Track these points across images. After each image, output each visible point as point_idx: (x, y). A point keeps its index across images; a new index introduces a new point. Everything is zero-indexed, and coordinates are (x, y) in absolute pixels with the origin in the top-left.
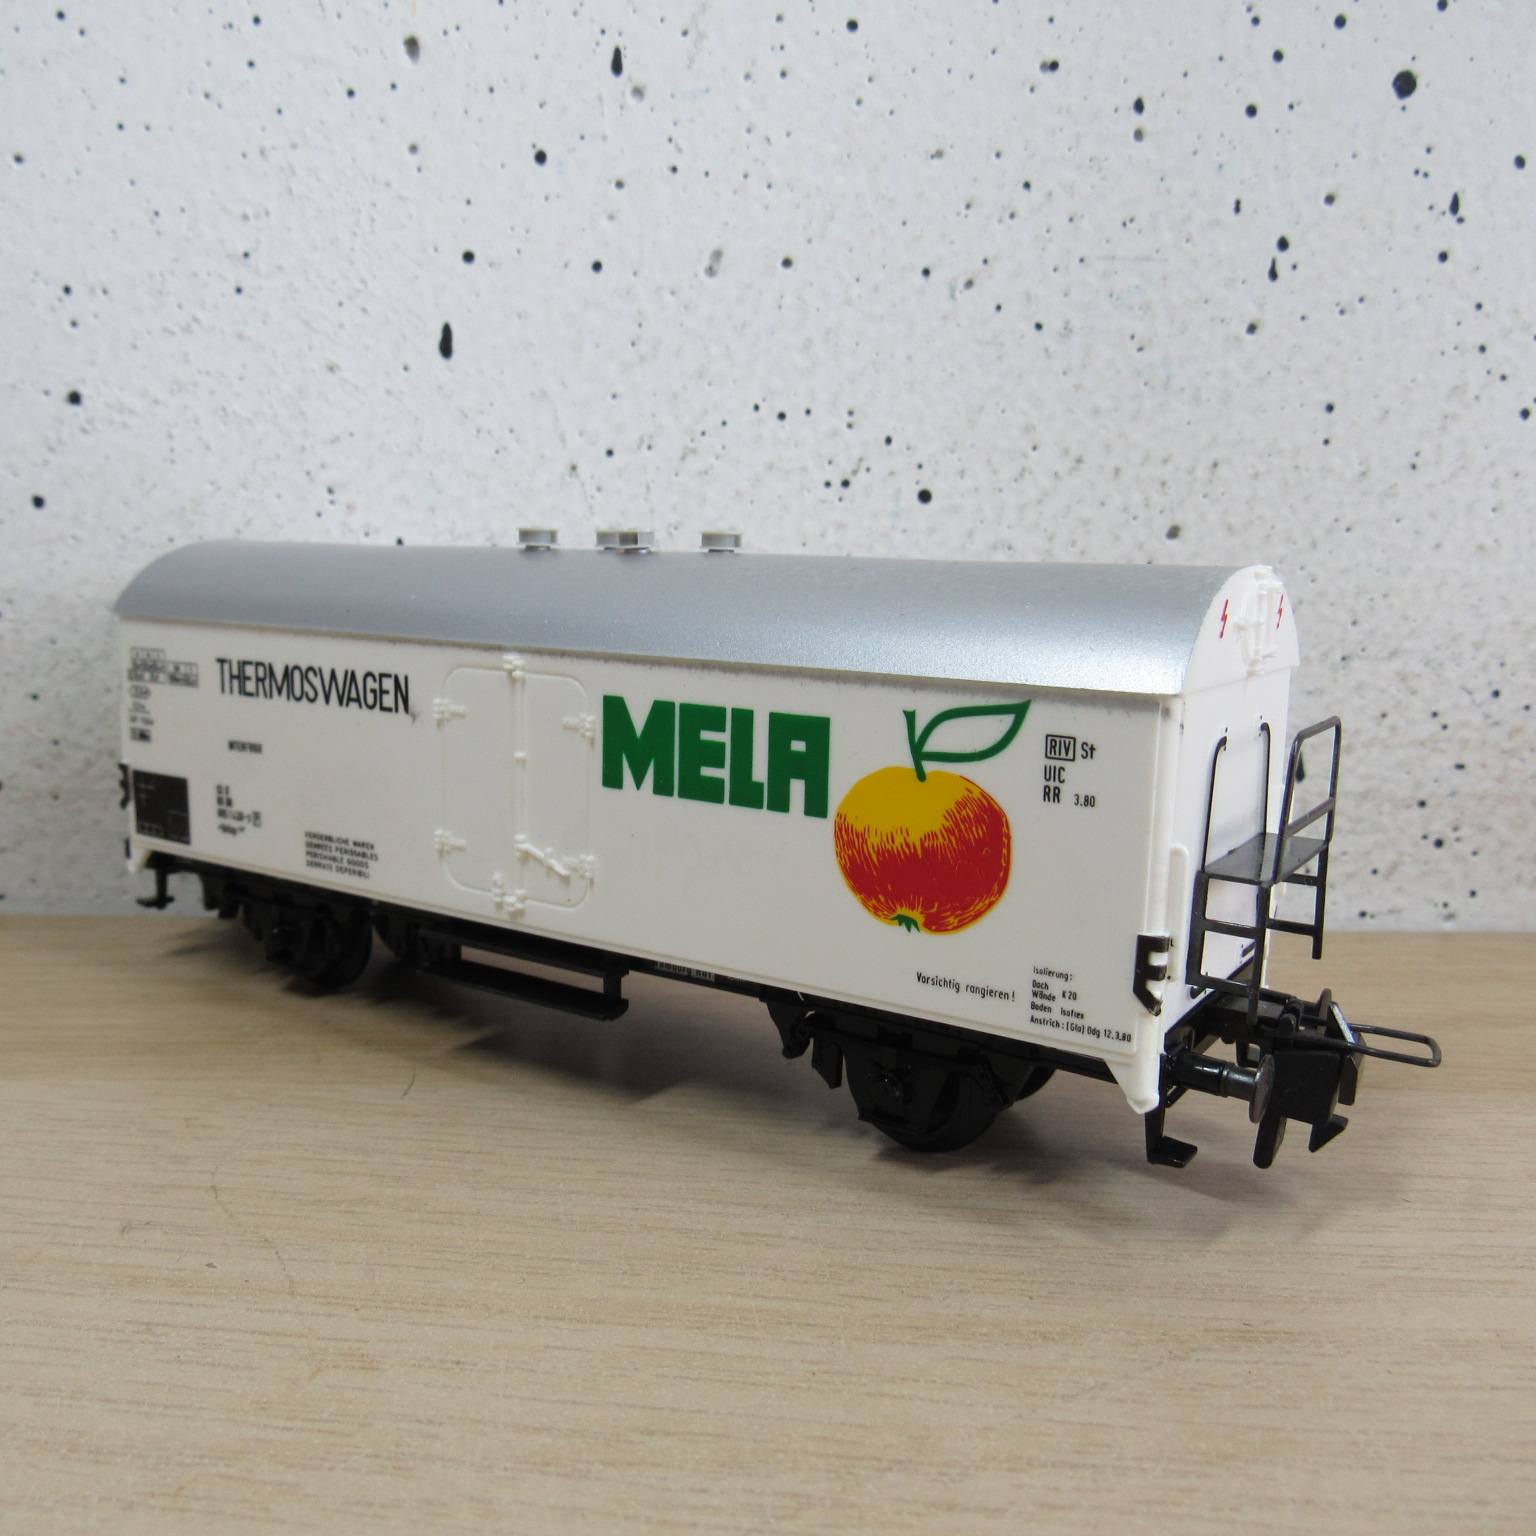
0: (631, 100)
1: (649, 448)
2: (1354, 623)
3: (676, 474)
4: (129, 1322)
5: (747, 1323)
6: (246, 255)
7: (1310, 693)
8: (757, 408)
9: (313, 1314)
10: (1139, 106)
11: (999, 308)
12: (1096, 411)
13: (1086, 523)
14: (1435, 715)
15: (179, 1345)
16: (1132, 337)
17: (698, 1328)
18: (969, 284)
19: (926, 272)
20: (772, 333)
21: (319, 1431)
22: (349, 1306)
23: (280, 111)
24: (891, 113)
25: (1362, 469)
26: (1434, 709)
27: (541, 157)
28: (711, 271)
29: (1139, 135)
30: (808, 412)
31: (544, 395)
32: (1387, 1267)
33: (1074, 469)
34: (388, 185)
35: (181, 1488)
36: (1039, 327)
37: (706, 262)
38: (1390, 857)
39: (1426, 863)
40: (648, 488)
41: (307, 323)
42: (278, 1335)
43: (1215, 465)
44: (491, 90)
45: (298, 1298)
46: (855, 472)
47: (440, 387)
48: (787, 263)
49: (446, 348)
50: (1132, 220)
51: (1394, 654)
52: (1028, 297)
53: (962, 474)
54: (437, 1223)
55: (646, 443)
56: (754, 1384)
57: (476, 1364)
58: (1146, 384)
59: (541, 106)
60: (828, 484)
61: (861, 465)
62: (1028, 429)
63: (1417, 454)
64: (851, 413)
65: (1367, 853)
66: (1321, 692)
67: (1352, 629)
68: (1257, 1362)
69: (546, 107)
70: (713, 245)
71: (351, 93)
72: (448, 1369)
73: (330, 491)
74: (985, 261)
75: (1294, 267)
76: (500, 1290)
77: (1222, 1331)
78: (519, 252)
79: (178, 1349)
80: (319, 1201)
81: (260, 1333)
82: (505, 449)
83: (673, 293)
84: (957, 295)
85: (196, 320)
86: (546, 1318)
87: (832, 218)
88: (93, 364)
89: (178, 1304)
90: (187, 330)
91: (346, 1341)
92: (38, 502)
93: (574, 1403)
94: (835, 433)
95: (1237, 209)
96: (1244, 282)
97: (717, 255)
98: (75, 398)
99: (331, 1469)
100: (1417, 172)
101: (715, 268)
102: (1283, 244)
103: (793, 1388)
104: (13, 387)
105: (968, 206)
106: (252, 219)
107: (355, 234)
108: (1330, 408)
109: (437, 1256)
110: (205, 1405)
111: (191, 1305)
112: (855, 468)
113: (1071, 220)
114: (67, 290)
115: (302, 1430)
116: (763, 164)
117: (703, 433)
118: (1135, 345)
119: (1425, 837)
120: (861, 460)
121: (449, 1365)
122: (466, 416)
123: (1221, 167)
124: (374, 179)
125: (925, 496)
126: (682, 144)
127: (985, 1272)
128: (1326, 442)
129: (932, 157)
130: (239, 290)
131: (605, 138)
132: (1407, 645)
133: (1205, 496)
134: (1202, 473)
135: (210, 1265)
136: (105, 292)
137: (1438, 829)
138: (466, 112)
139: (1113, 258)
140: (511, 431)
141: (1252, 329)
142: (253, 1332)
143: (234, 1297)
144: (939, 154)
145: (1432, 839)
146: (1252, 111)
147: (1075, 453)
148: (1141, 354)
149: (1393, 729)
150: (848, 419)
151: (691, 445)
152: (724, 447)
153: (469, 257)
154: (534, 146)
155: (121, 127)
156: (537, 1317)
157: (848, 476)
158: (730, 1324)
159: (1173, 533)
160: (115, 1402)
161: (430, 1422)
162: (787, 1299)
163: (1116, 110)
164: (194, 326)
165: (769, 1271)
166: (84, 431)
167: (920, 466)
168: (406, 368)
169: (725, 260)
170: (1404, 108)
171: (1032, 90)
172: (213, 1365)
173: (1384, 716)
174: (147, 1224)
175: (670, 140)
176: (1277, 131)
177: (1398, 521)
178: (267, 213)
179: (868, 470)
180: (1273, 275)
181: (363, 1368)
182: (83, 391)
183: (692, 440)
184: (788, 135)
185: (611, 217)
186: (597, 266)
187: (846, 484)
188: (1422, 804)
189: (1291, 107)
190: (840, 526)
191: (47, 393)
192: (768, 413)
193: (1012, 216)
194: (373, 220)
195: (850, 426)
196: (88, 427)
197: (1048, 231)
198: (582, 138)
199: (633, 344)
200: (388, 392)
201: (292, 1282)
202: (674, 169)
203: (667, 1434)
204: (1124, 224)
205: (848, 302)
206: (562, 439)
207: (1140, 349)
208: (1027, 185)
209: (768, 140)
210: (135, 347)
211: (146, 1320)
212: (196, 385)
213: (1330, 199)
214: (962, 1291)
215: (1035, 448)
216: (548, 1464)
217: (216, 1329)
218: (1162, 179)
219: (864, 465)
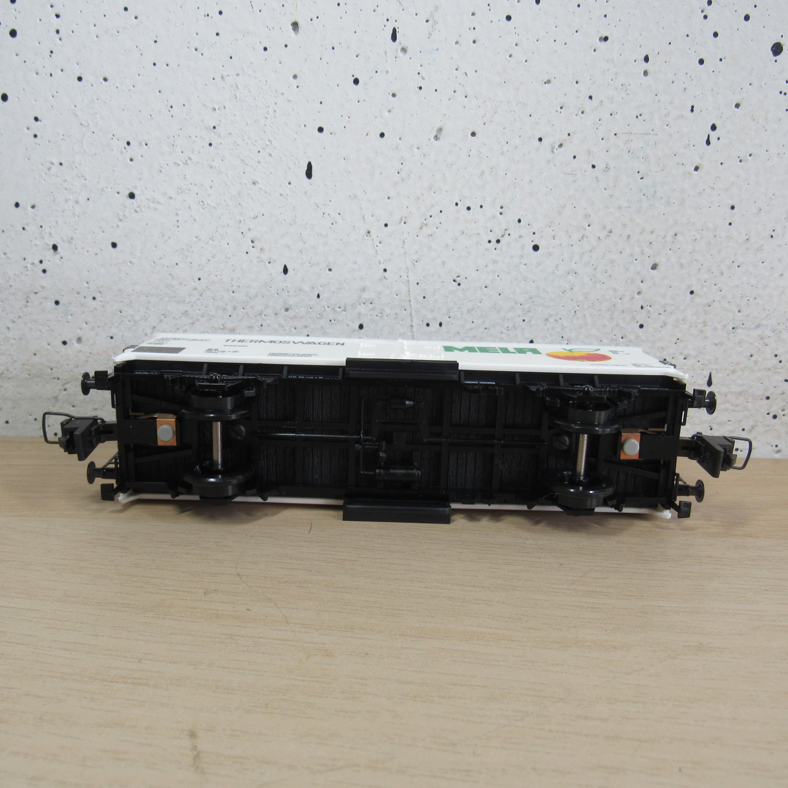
0: (400, 54)
1: (405, 223)
2: (739, 312)
3: (417, 236)
4: (221, 634)
5: (485, 639)
6: (214, 128)
7: (716, 344)
8: (457, 204)
9: (299, 632)
10: (646, 59)
11: (575, 157)
12: (620, 208)
13: (612, 261)
14: (776, 356)
15: (246, 644)
16: (638, 172)
17: (465, 641)
18: (561, 145)
19: (540, 140)
20: (465, 168)
21: (317, 682)
22: (314, 628)
23: (231, 58)
24: (526, 61)
25: (747, 237)
26: (776, 353)
27: (356, 82)
28: (436, 138)
29: (646, 73)
30: (481, 207)
31: (356, 197)
32: (760, 620)
33: (608, 236)
34: (283, 94)
35: (267, 704)
36: (594, 167)
37: (434, 134)
38: (751, 423)
39: (768, 426)
40: (404, 242)
41: (243, 161)
42: (287, 640)
43: (676, 235)
44: (333, 48)
45: (291, 624)
46: (503, 236)
47: (306, 192)
48: (473, 134)
49: (309, 174)
50: (640, 115)
51: (758, 326)
52: (589, 152)
53: (554, 238)
54: (341, 592)
55: (404, 220)
56: (494, 665)
57: (374, 655)
58: (644, 195)
59: (357, 56)
60: (490, 242)
61: (506, 233)
62: (587, 216)
63: (774, 231)
64: (502, 207)
65: (740, 421)
66: (722, 344)
67: (738, 314)
68: (707, 660)
69: (359, 57)
70: (438, 126)
71: (265, 49)
72: (363, 656)
73: (252, 242)
74: (569, 135)
75: (719, 139)
76: (376, 623)
77: (690, 646)
78: (345, 127)
79: (246, 646)
80: (286, 581)
81: (279, 640)
82: (336, 223)
83: (418, 148)
84: (555, 150)
85: (189, 158)
86: (399, 635)
87: (496, 113)
88: (140, 179)
89: (240, 627)
90: (186, 163)
91: (317, 643)
92: (114, 245)
93: (420, 672)
94: (494, 217)
95: (692, 110)
96: (694, 146)
97: (440, 130)
98: (132, 196)
99: (326, 697)
100: (781, 93)
101: (438, 136)
102: (714, 128)
103: (511, 667)
104: (102, 190)
105: (561, 108)
106: (217, 109)
107: (267, 118)
108: (733, 208)
109: (345, 607)
110: (265, 670)
111: (246, 627)
112: (503, 234)
113: (611, 115)
114: (128, 143)
115: (310, 681)
116: (463, 86)
117: (431, 216)
118: (640, 176)
119: (768, 414)
120: (506, 230)
121: (363, 655)
122: (318, 207)
123: (685, 89)
124: (276, 91)
125: (536, 248)
126: (424, 76)
127: (585, 619)
128: (730, 224)
129: (545, 83)
130: (210, 145)
131: (387, 72)
132: (765, 322)
133: (670, 250)
134: (669, 238)
135: (248, 610)
136: (146, 145)
137: (774, 410)
138: (321, 59)
139: (631, 133)
140: (339, 214)
141: (696, 169)
142: (276, 639)
143: (263, 624)
144: (548, 82)
145: (772, 415)
146: (701, 62)
147: (608, 228)
148: (642, 180)
149: (756, 362)
150: (501, 210)
151: (425, 222)
152: (440, 223)
153: (321, 130)
154: (353, 76)
155: (155, 64)
156: (396, 635)
157: (499, 238)
158: (478, 639)
159: (654, 267)
160: (228, 668)
161: (362, 679)
162: (500, 629)
163: (635, 61)
164: (189, 161)
165: (490, 616)
166: (136, 211)
167: (534, 233)
168: (289, 184)
169: (444, 132)
170: (776, 61)
171: (595, 51)
172: (264, 653)
173: (751, 356)
174: (215, 591)
175: (419, 73)
176: (713, 72)
177: (763, 263)
178: (225, 107)
179: (509, 235)
180: (708, 142)
181: (327, 655)
182: (135, 192)
183: (425, 220)
184: (476, 71)
185: (389, 111)
186: (382, 135)
187: (498, 241)
188: (768, 398)
189: (721, 60)
190: (495, 262)
191: (118, 193)
192: (462, 207)
193: (583, 113)
194: (275, 111)
195: (501, 214)
196: (138, 210)
197: (600, 120)
198: (376, 72)
199: (398, 173)
200: (281, 195)
201: (286, 618)
202: (420, 88)
203: (462, 685)
204: (637, 117)
205: (502, 154)
206: (364, 219)
207: (642, 178)
208: (591, 97)
209: (466, 74)
210: (161, 171)
211: (229, 634)
212: (189, 190)
213: (737, 106)
214: (575, 627)
215: (589, 226)
216: (415, 697)
217: (260, 638)
218: (656, 95)
219: (507, 233)
